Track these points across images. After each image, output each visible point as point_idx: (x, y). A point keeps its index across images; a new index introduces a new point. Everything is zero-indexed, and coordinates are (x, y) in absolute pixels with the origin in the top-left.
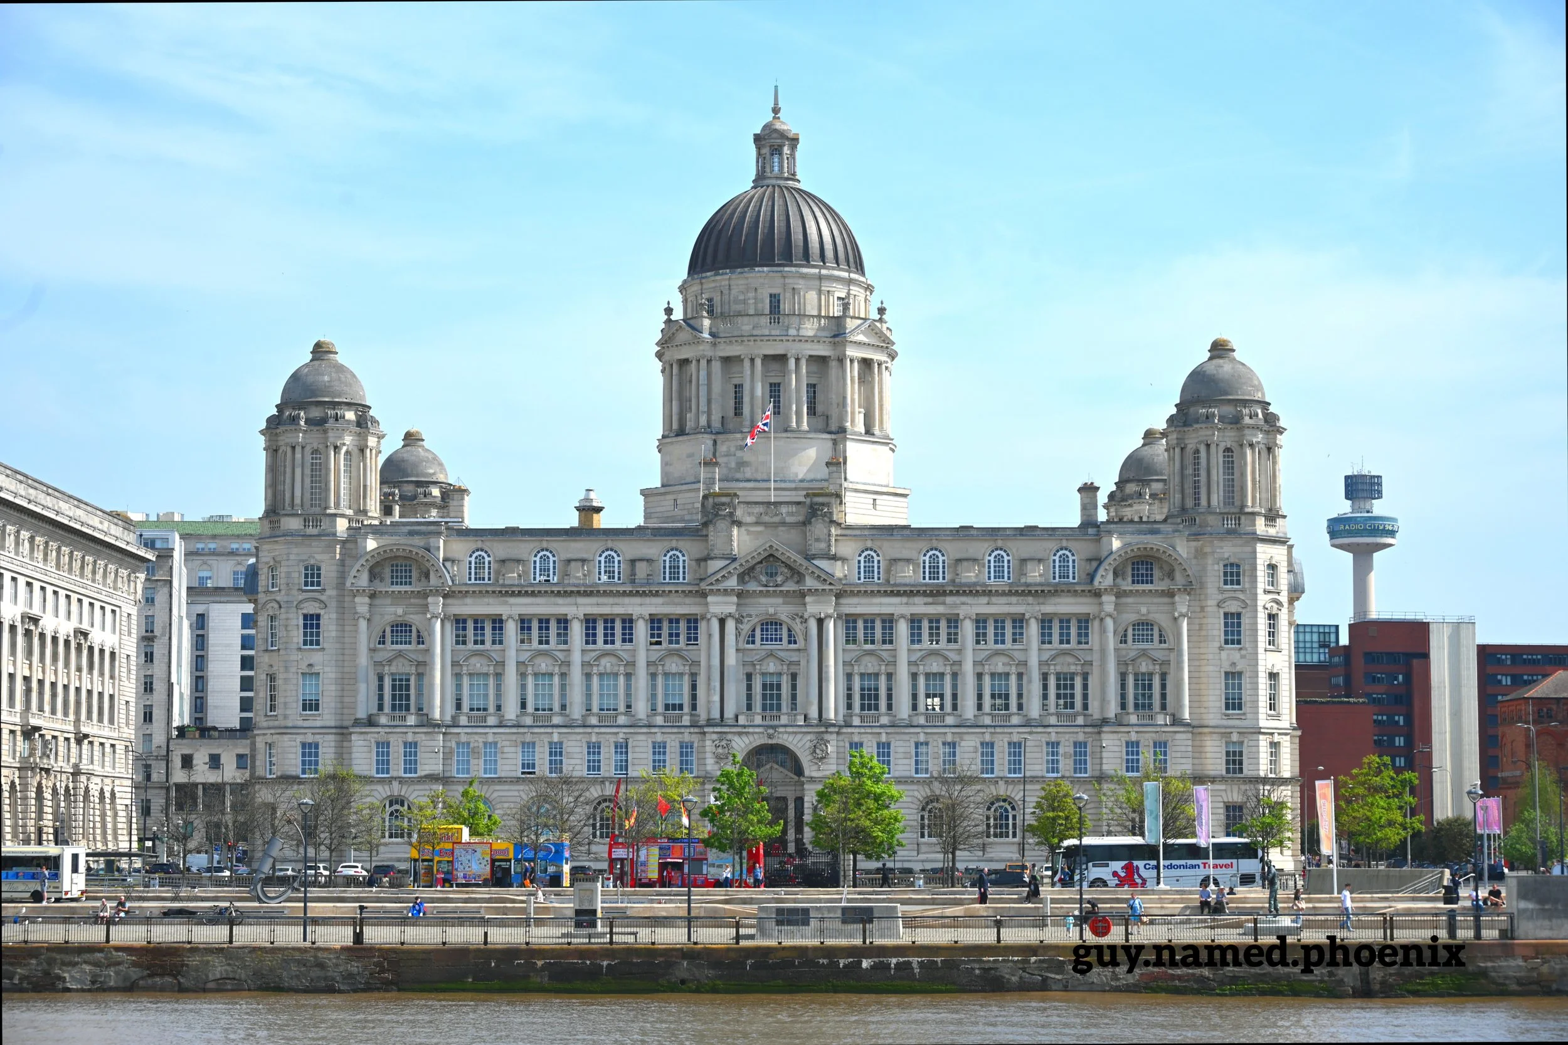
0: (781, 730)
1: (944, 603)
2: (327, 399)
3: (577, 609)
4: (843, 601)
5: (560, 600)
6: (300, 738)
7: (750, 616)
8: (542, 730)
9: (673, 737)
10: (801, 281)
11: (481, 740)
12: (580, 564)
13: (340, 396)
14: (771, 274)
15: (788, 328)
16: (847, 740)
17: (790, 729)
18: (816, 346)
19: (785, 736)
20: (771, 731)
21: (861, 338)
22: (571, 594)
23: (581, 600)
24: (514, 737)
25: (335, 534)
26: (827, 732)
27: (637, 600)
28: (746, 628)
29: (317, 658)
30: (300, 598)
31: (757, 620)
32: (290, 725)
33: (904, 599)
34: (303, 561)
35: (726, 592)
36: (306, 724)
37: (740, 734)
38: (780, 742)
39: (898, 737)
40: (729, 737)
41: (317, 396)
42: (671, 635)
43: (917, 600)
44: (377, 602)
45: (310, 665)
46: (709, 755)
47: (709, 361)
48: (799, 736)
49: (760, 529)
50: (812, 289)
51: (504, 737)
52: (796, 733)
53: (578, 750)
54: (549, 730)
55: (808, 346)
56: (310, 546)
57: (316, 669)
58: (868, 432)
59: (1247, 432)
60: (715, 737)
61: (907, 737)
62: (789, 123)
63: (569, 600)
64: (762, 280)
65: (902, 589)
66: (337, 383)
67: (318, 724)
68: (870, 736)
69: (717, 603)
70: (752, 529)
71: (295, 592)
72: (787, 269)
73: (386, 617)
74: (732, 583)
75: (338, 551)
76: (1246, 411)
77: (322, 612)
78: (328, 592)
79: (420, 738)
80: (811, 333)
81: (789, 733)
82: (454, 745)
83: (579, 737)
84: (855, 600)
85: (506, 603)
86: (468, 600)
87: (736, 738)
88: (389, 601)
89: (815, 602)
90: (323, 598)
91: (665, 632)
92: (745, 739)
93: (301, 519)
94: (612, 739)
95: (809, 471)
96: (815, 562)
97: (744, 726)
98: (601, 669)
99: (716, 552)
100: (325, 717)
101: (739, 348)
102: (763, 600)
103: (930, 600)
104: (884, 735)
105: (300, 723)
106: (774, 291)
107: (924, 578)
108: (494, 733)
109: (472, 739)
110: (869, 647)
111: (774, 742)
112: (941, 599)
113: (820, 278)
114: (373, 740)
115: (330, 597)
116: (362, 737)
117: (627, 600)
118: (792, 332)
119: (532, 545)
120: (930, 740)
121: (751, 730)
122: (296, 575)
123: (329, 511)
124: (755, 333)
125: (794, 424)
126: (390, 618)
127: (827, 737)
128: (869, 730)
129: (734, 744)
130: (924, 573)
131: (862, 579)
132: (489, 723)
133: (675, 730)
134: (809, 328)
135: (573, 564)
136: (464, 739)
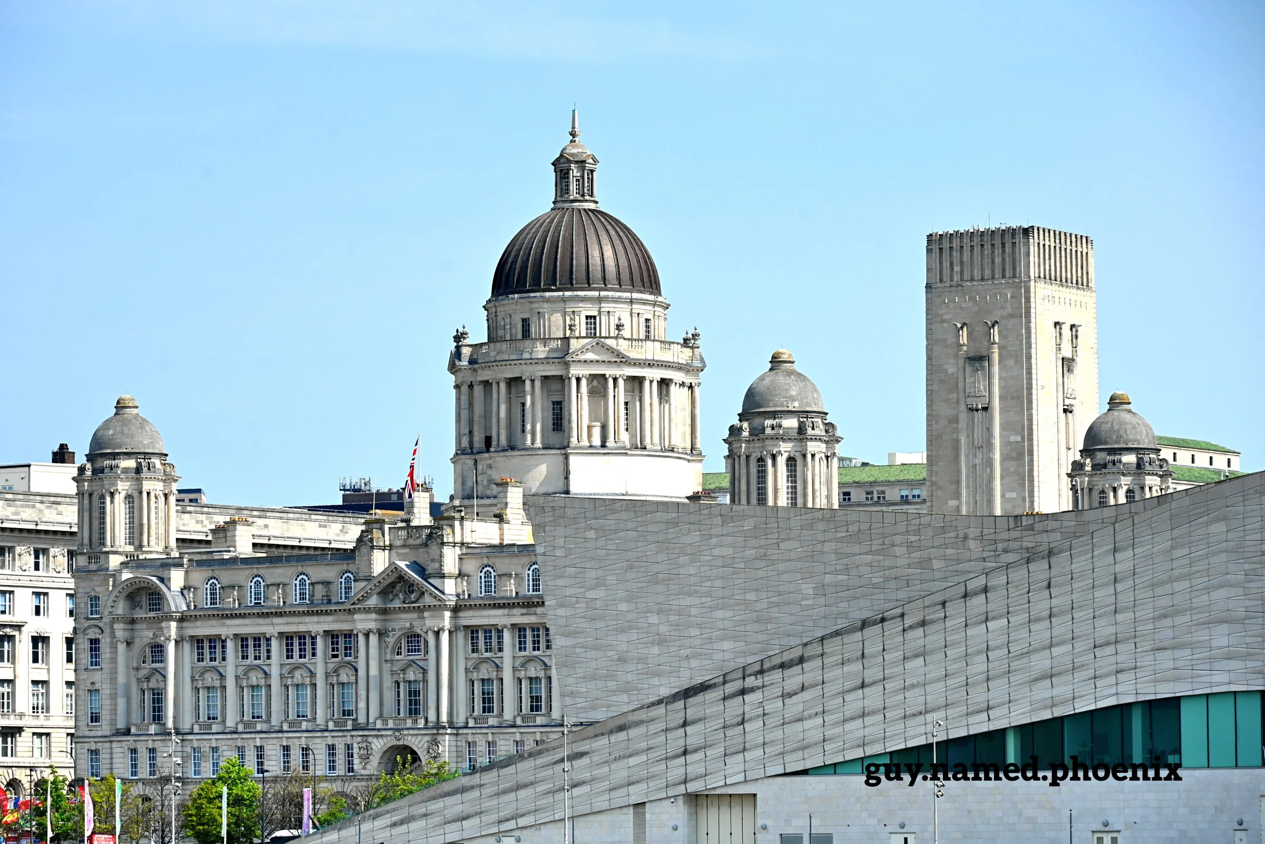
0: (406, 732)
1: (535, 614)
2: (109, 451)
3: (272, 628)
4: (461, 614)
5: (261, 621)
6: (87, 746)
7: (393, 630)
8: (248, 736)
9: (340, 739)
10: (545, 305)
11: (208, 745)
12: (275, 588)
13: (120, 448)
14: (520, 301)
15: (522, 352)
16: (464, 741)
17: (412, 732)
18: (548, 367)
19: (410, 738)
20: (397, 734)
21: (590, 356)
22: (268, 615)
23: (277, 620)
24: (230, 742)
25: (107, 569)
26: (438, 734)
27: (315, 619)
28: (391, 640)
29: (97, 677)
30: (86, 625)
31: (400, 633)
32: (81, 735)
33: (506, 611)
34: (87, 593)
35: (368, 610)
36: (91, 734)
37: (377, 736)
38: (406, 743)
39: (501, 736)
40: (370, 739)
41: (101, 449)
42: (346, 649)
43: (517, 611)
44: (137, 626)
45: (93, 683)
46: (355, 756)
47: (471, 386)
48: (420, 737)
49: (406, 551)
50: (557, 311)
51: (223, 742)
52: (417, 735)
53: (274, 752)
54: (253, 736)
55: (540, 367)
56: (92, 580)
57: (97, 686)
58: (603, 446)
59: (767, 442)
60: (359, 739)
61: (507, 737)
62: (585, 147)
63: (268, 620)
64: (514, 307)
65: (501, 602)
66: (118, 436)
67: (99, 733)
68: (480, 736)
69: (362, 620)
70: (401, 551)
71: (83, 621)
72: (532, 295)
73: (145, 640)
74: (373, 601)
75: (111, 583)
76: (768, 422)
77: (100, 637)
78: (104, 620)
79: (158, 745)
80: (542, 355)
81: (412, 735)
82: (189, 749)
83: (275, 741)
84: (469, 613)
85: (224, 625)
86: (199, 623)
87: (375, 740)
88: (144, 626)
89: (433, 617)
90: (101, 625)
91: (341, 646)
92: (381, 740)
93: (86, 557)
94: (297, 743)
95: (541, 485)
96: (431, 581)
97: (379, 730)
98: (295, 681)
99: (361, 574)
100: (104, 727)
101: (489, 373)
102: (403, 616)
103: (524, 611)
104: (490, 735)
105: (87, 733)
106: (525, 316)
107: (529, 591)
108: (216, 739)
109: (201, 744)
110: (488, 655)
111: (401, 743)
112: (533, 610)
113: (564, 300)
114: (126, 748)
115: (105, 624)
116: (119, 745)
117: (308, 619)
118: (526, 355)
119: (247, 572)
120: (525, 739)
121: (384, 733)
122: (83, 605)
123: (105, 549)
124: (498, 358)
125: (529, 442)
126: (146, 641)
127: (439, 738)
128: (479, 731)
129: (373, 746)
130: (529, 585)
131: (483, 593)
132: (214, 731)
133: (340, 734)
134: (541, 351)
135: (271, 588)
136: (196, 745)
